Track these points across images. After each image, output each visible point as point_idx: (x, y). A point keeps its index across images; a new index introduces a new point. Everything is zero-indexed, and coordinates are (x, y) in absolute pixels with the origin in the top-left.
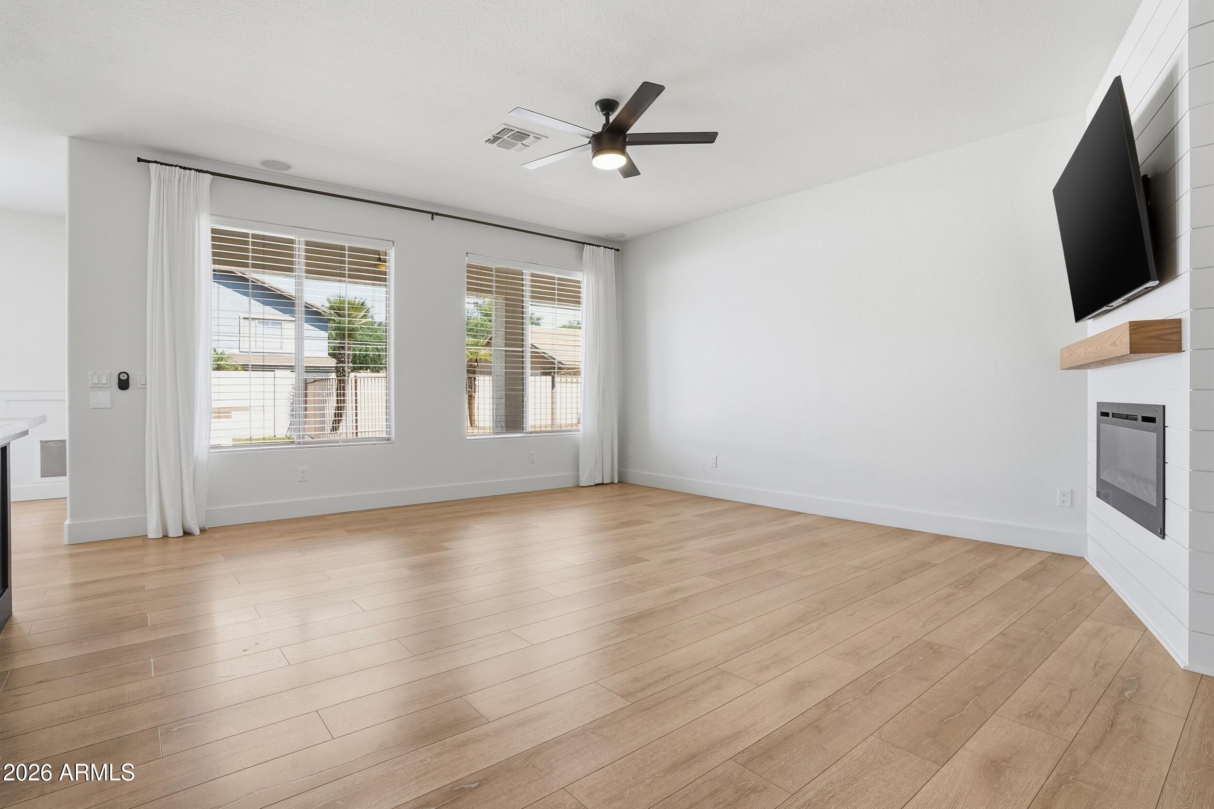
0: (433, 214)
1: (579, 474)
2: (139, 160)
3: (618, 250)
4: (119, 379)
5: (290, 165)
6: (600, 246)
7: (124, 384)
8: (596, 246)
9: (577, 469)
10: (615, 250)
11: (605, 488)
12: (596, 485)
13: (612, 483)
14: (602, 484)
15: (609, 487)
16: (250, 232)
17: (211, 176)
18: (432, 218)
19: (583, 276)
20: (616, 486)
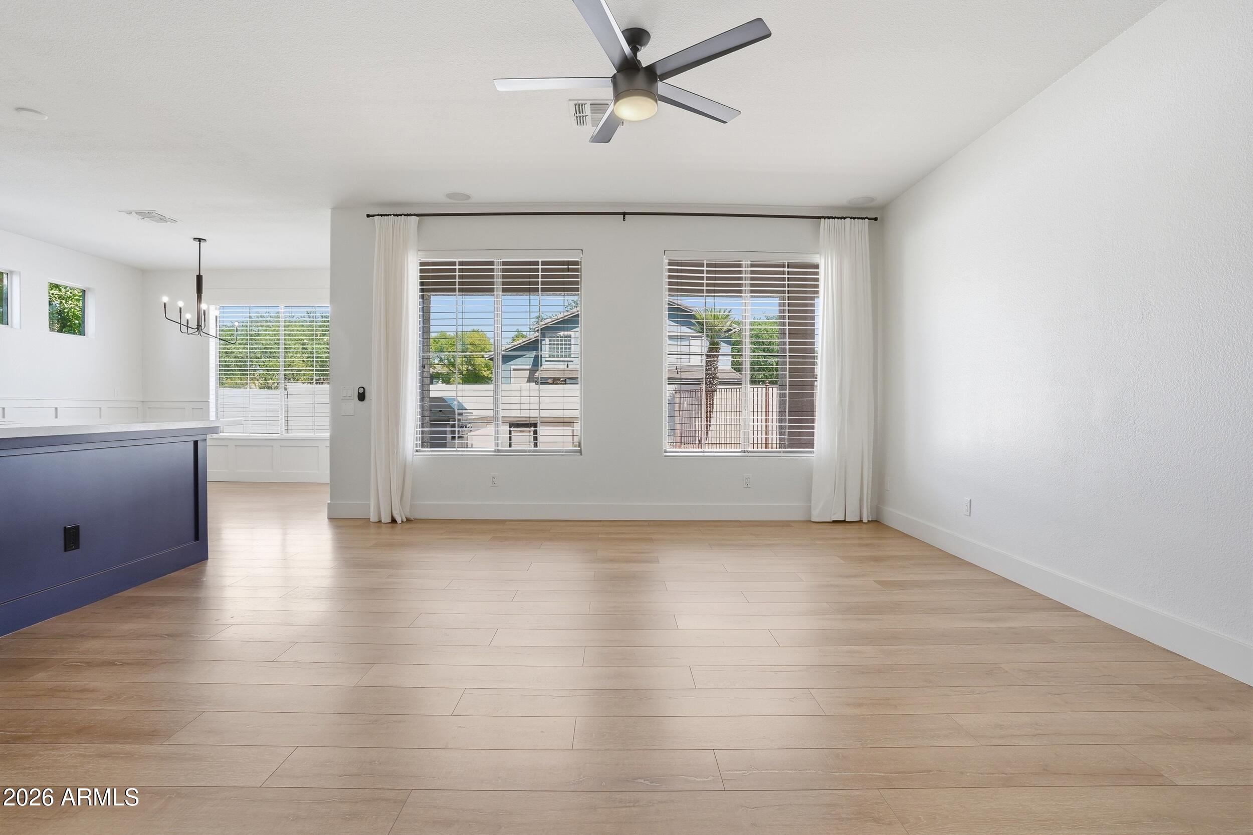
0: (624, 214)
1: (810, 507)
2: (368, 216)
3: (876, 219)
4: (359, 392)
5: (470, 196)
6: (845, 218)
7: (362, 397)
8: (838, 218)
9: (809, 500)
10: (870, 219)
11: (848, 526)
12: (834, 522)
13: (861, 521)
14: (844, 521)
15: (856, 526)
16: (457, 260)
17: (418, 218)
18: (624, 219)
19: (821, 259)
20: (865, 526)
